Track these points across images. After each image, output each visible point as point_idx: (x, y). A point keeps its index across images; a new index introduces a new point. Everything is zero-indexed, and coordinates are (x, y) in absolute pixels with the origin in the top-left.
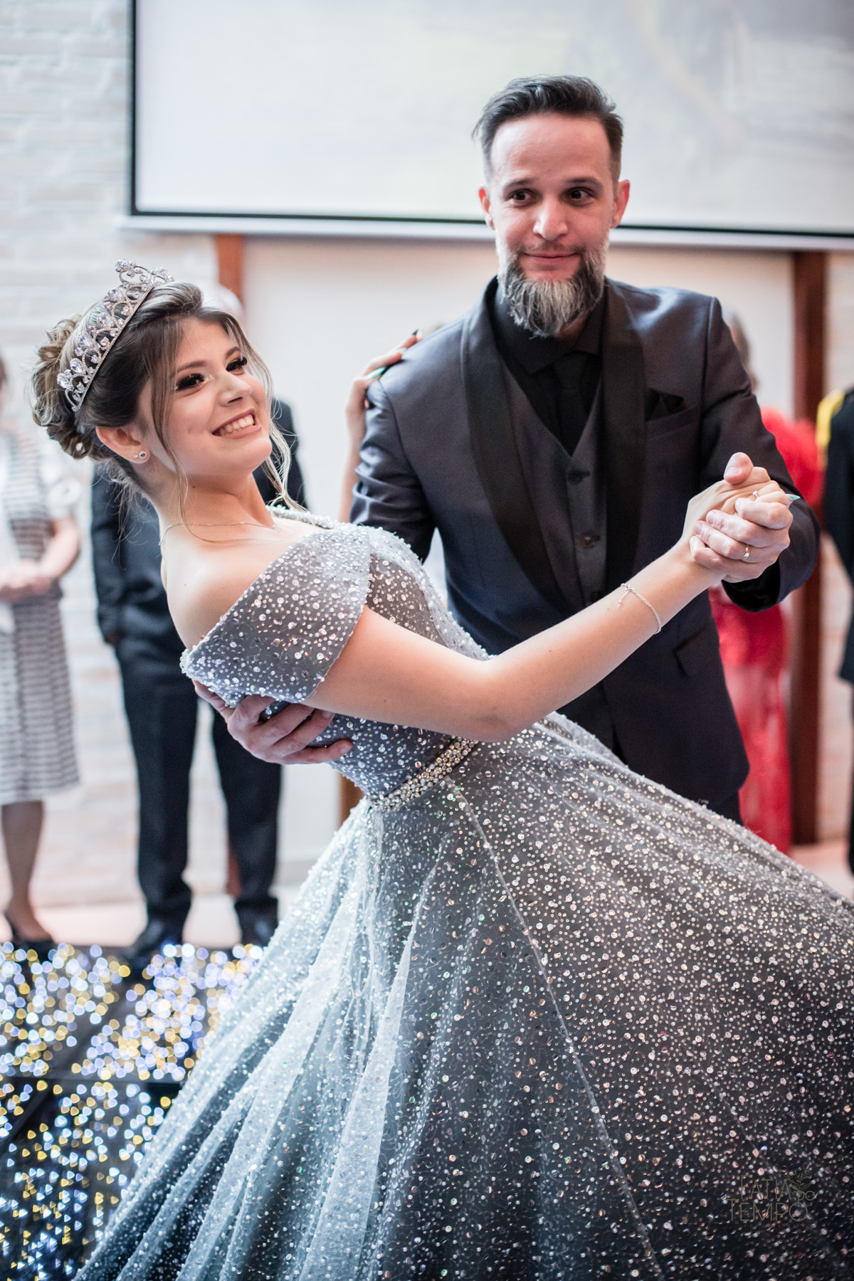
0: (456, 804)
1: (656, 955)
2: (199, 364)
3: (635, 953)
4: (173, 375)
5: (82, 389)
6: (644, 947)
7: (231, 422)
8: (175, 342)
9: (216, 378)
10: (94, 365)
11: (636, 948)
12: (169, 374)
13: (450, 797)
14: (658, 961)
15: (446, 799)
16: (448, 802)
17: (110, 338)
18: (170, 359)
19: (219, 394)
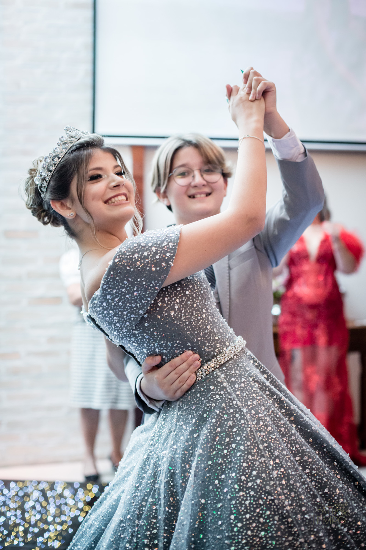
0: (222, 383)
1: (319, 468)
2: (100, 169)
3: (308, 468)
4: (87, 173)
5: (45, 184)
6: (313, 465)
7: (114, 197)
8: (88, 158)
9: (108, 176)
10: (51, 171)
11: (309, 465)
12: (85, 172)
13: (219, 380)
14: (320, 472)
15: (217, 381)
16: (218, 382)
17: (59, 158)
18: (86, 166)
19: (109, 183)
